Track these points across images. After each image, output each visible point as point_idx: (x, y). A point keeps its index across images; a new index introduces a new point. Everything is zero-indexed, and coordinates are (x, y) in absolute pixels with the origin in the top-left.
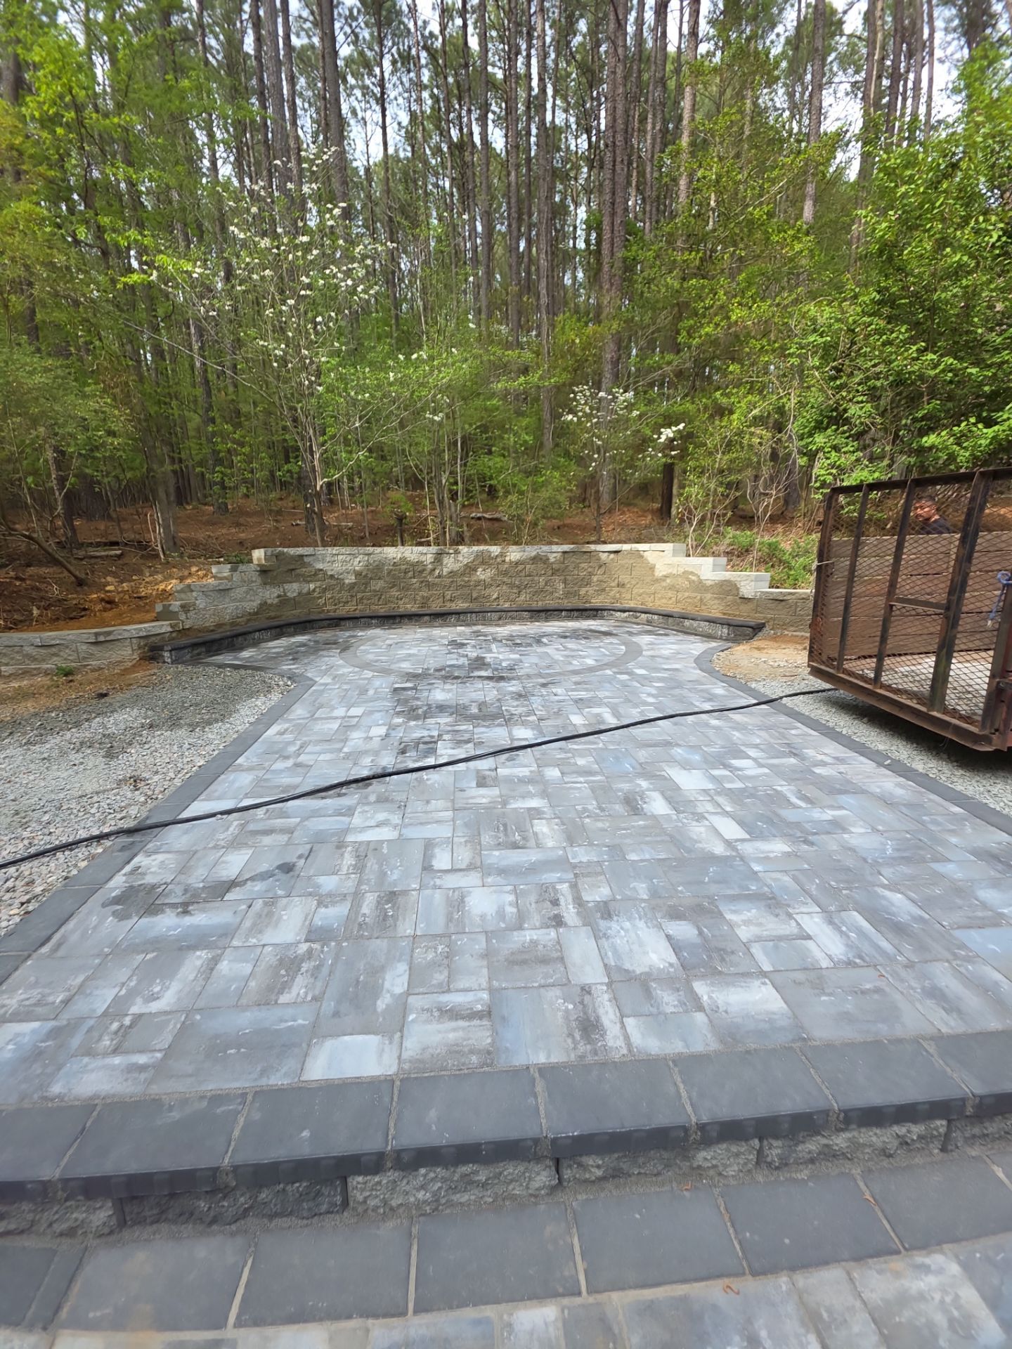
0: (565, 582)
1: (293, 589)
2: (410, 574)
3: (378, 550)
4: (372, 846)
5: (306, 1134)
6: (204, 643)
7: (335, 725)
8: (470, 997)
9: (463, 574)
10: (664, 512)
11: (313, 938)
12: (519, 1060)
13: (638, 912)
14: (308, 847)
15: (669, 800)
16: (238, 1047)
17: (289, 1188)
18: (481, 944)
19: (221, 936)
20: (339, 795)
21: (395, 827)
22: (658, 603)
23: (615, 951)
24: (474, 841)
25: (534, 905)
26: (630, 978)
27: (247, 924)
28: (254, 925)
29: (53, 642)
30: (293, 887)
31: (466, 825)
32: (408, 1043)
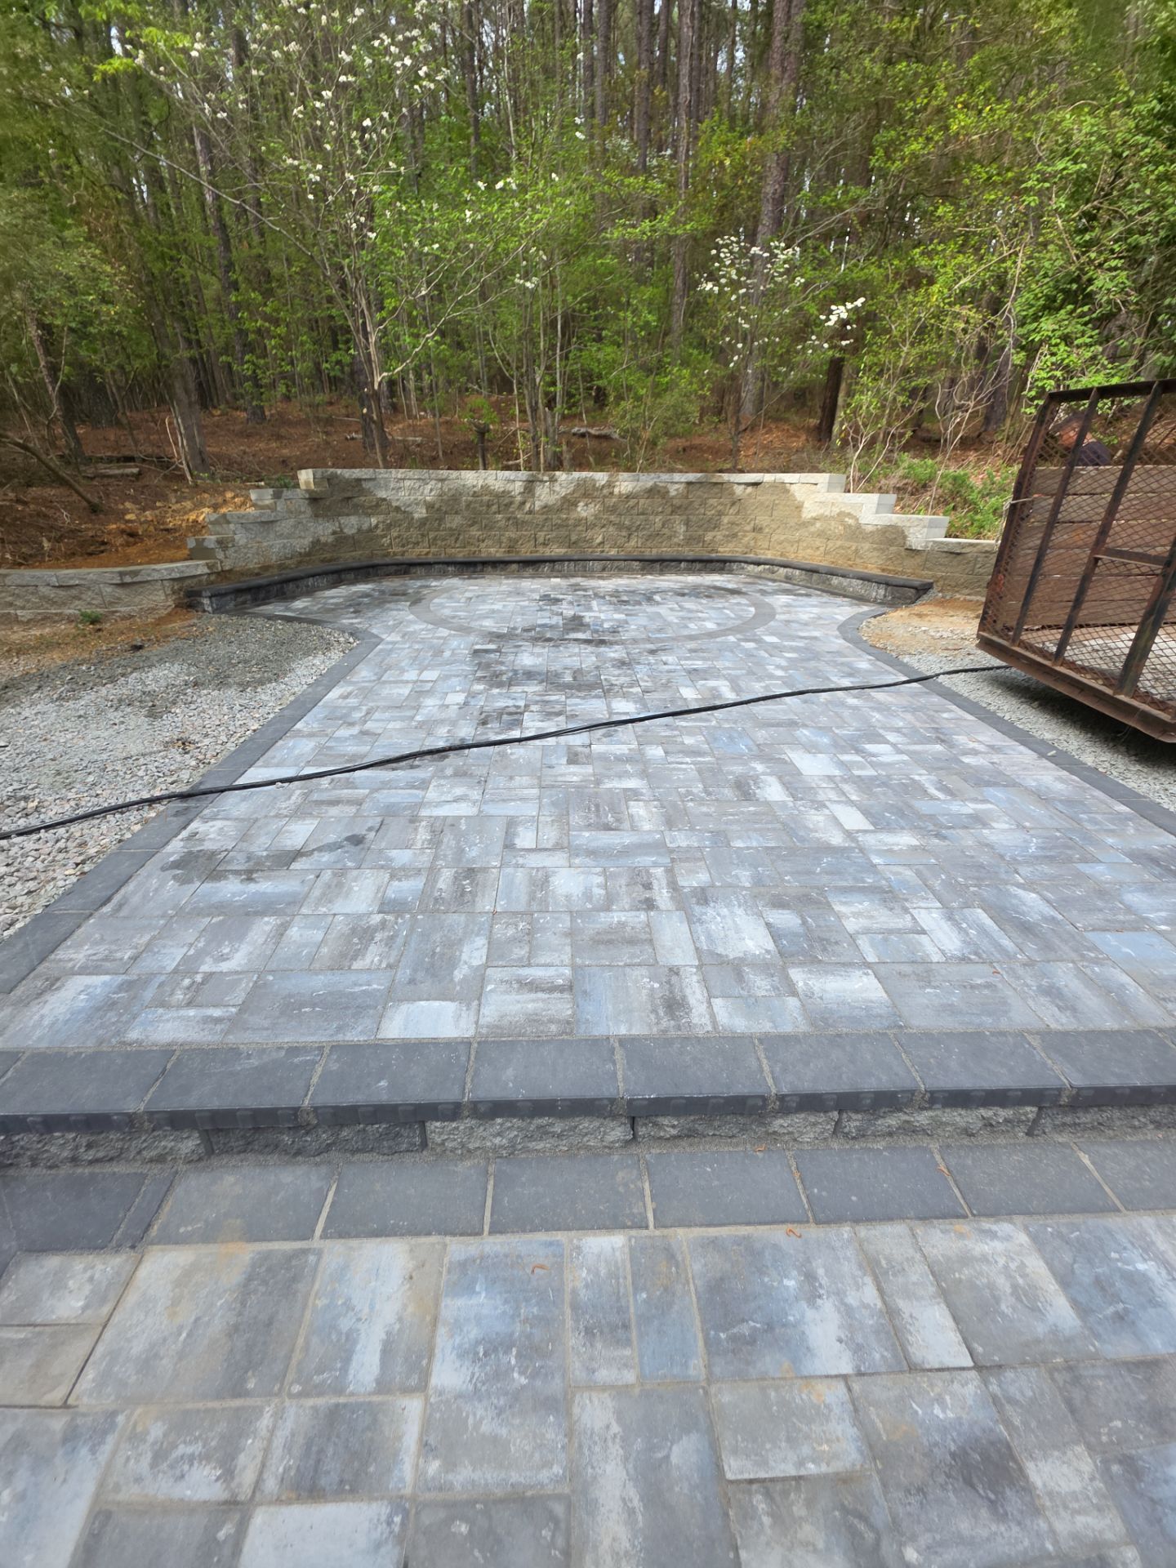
0: (687, 523)
1: (351, 524)
2: (494, 508)
3: (454, 474)
4: (449, 822)
5: (383, 1083)
6: (248, 590)
7: (405, 691)
8: (551, 972)
9: (560, 510)
10: (823, 431)
11: (386, 908)
12: (599, 1031)
13: (737, 899)
14: (379, 819)
15: (787, 786)
16: (314, 1005)
17: (369, 1128)
18: (565, 923)
19: (289, 904)
20: (412, 767)
21: (474, 803)
22: (801, 554)
23: (709, 936)
24: (562, 819)
25: (624, 888)
26: (721, 961)
27: (317, 893)
28: (324, 894)
29: (71, 583)
30: (363, 860)
31: (553, 804)
32: (485, 1011)
